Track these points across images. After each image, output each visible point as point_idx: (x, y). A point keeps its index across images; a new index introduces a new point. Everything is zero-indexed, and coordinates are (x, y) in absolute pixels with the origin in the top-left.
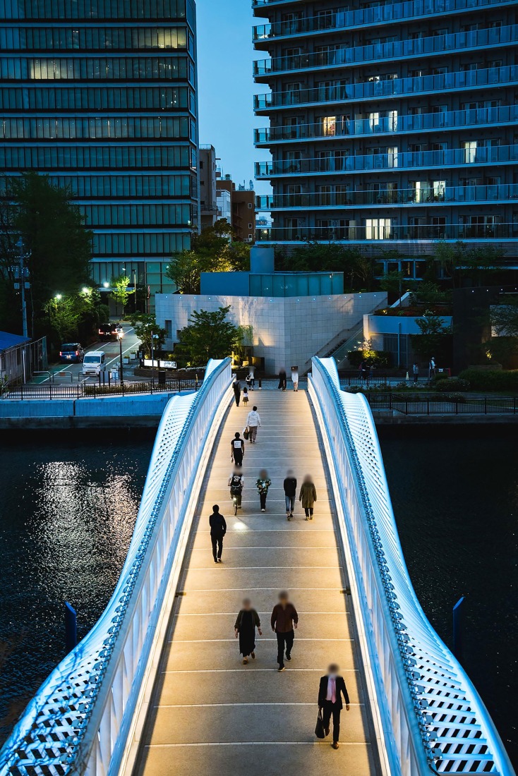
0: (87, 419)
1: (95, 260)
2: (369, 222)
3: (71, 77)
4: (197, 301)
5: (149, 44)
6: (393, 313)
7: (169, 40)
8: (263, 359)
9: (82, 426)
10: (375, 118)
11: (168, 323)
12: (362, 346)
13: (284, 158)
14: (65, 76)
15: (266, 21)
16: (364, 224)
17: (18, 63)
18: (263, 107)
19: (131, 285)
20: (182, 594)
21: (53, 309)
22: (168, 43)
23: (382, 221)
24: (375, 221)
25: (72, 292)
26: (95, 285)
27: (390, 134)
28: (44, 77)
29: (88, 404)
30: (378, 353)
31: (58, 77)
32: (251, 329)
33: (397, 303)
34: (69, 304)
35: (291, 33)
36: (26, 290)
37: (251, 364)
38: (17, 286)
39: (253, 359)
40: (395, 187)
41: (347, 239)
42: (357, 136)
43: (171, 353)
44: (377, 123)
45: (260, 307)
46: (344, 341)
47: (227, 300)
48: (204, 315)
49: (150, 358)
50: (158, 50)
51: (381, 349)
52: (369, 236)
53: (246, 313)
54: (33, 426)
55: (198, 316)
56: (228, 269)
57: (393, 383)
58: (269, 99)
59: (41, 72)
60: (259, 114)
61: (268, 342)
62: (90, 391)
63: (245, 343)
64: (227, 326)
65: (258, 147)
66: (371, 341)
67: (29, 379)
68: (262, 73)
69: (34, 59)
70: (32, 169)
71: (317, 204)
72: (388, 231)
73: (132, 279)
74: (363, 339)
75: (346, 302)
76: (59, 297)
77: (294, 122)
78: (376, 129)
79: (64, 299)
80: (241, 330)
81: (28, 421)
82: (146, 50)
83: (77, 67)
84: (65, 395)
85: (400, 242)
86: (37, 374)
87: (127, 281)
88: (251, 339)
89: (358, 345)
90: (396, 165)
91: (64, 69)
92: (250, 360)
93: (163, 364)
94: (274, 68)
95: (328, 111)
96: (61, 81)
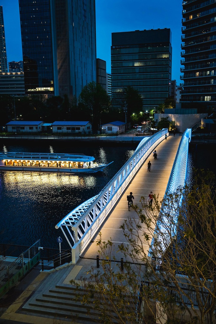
0: (136, 141)
1: (144, 106)
2: (206, 97)
3: (143, 65)
4: (163, 115)
5: (160, 57)
6: (208, 118)
7: (165, 56)
8: (177, 128)
9: (134, 143)
10: (208, 72)
11: (157, 120)
12: (201, 126)
13: (187, 82)
14: (141, 65)
15: (184, 50)
16: (205, 97)
17: (132, 62)
18: (182, 71)
19: (154, 111)
20: (131, 183)
21: (133, 117)
22: (165, 57)
23: (209, 97)
24: (207, 97)
25: (137, 113)
26: (143, 111)
27: (212, 76)
28: (137, 65)
29: (136, 138)
30: (204, 128)
31: (140, 65)
32: (175, 122)
33: (210, 116)
34: (136, 116)
35: (189, 53)
36: (126, 113)
37: (174, 130)
38: (124, 112)
39: (175, 129)
40: (212, 89)
41: (200, 101)
42: (204, 77)
43: (157, 127)
44: (209, 73)
45: (177, 117)
46: (197, 125)
47: (170, 115)
48: (163, 118)
49: (152, 128)
50: (162, 58)
51: (205, 127)
52: (205, 100)
53: (174, 118)
54: (124, 142)
55: (161, 119)
56: (172, 108)
57: (206, 135)
58: (184, 68)
59: (136, 64)
60: (181, 72)
61: (178, 125)
62: (137, 135)
63: (173, 125)
64: (168, 121)
65: (181, 80)
66: (203, 125)
67: (125, 132)
68: (183, 63)
69: (135, 62)
70: (130, 86)
71: (194, 93)
72: (210, 99)
73: (154, 110)
74: (201, 124)
75: (198, 116)
76: (134, 114)
77: (189, 74)
78: (209, 75)
79: (135, 114)
80: (172, 122)
81: (123, 141)
82: (160, 58)
83: (144, 63)
84: (131, 136)
85: (213, 102)
86: (127, 131)
87: (153, 110)
88: (175, 124)
89: (200, 126)
90: (213, 83)
91: (141, 64)
92: (174, 129)
93: (154, 129)
94: (185, 61)
95: (197, 71)
96: (141, 66)
